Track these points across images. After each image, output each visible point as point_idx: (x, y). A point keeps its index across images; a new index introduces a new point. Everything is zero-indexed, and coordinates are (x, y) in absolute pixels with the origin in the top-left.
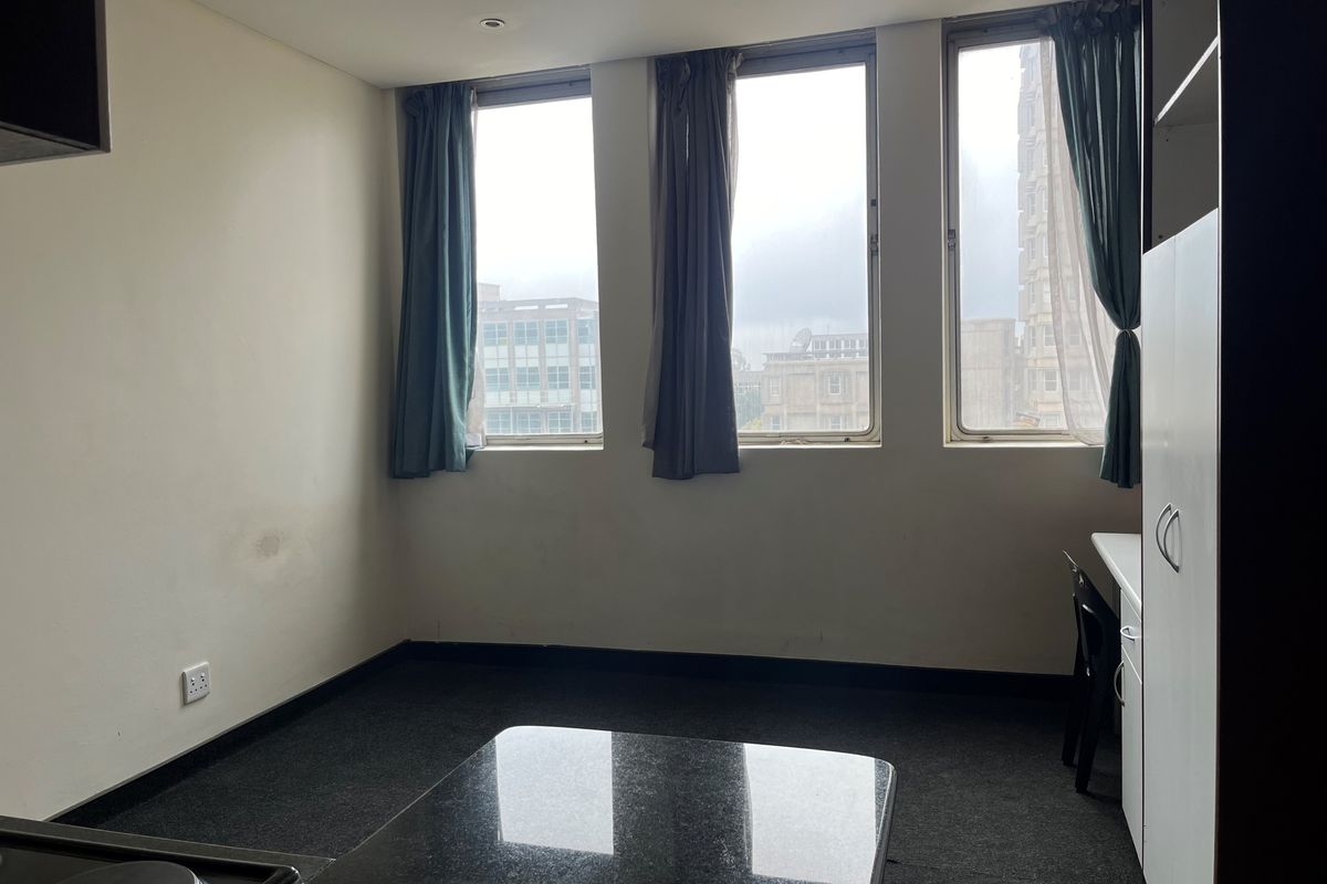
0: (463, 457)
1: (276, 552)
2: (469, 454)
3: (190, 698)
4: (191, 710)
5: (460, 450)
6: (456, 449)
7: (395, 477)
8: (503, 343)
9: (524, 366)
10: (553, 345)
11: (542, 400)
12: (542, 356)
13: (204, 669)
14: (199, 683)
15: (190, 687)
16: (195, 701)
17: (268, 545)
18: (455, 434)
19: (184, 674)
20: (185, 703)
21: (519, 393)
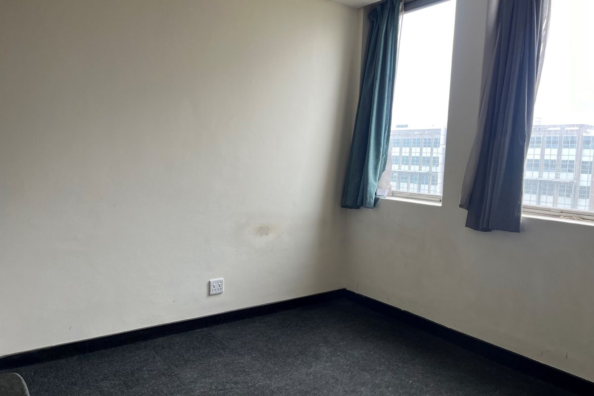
0: (373, 201)
1: (267, 234)
2: (376, 200)
3: (212, 293)
4: (212, 299)
5: (371, 197)
6: (368, 196)
7: (342, 207)
8: (539, 147)
9: (549, 159)
10: (567, 149)
11: (556, 178)
12: (559, 154)
13: (221, 282)
14: (217, 287)
15: (212, 288)
16: (213, 295)
17: (263, 230)
18: (369, 189)
19: (210, 282)
20: (209, 294)
21: (544, 173)
